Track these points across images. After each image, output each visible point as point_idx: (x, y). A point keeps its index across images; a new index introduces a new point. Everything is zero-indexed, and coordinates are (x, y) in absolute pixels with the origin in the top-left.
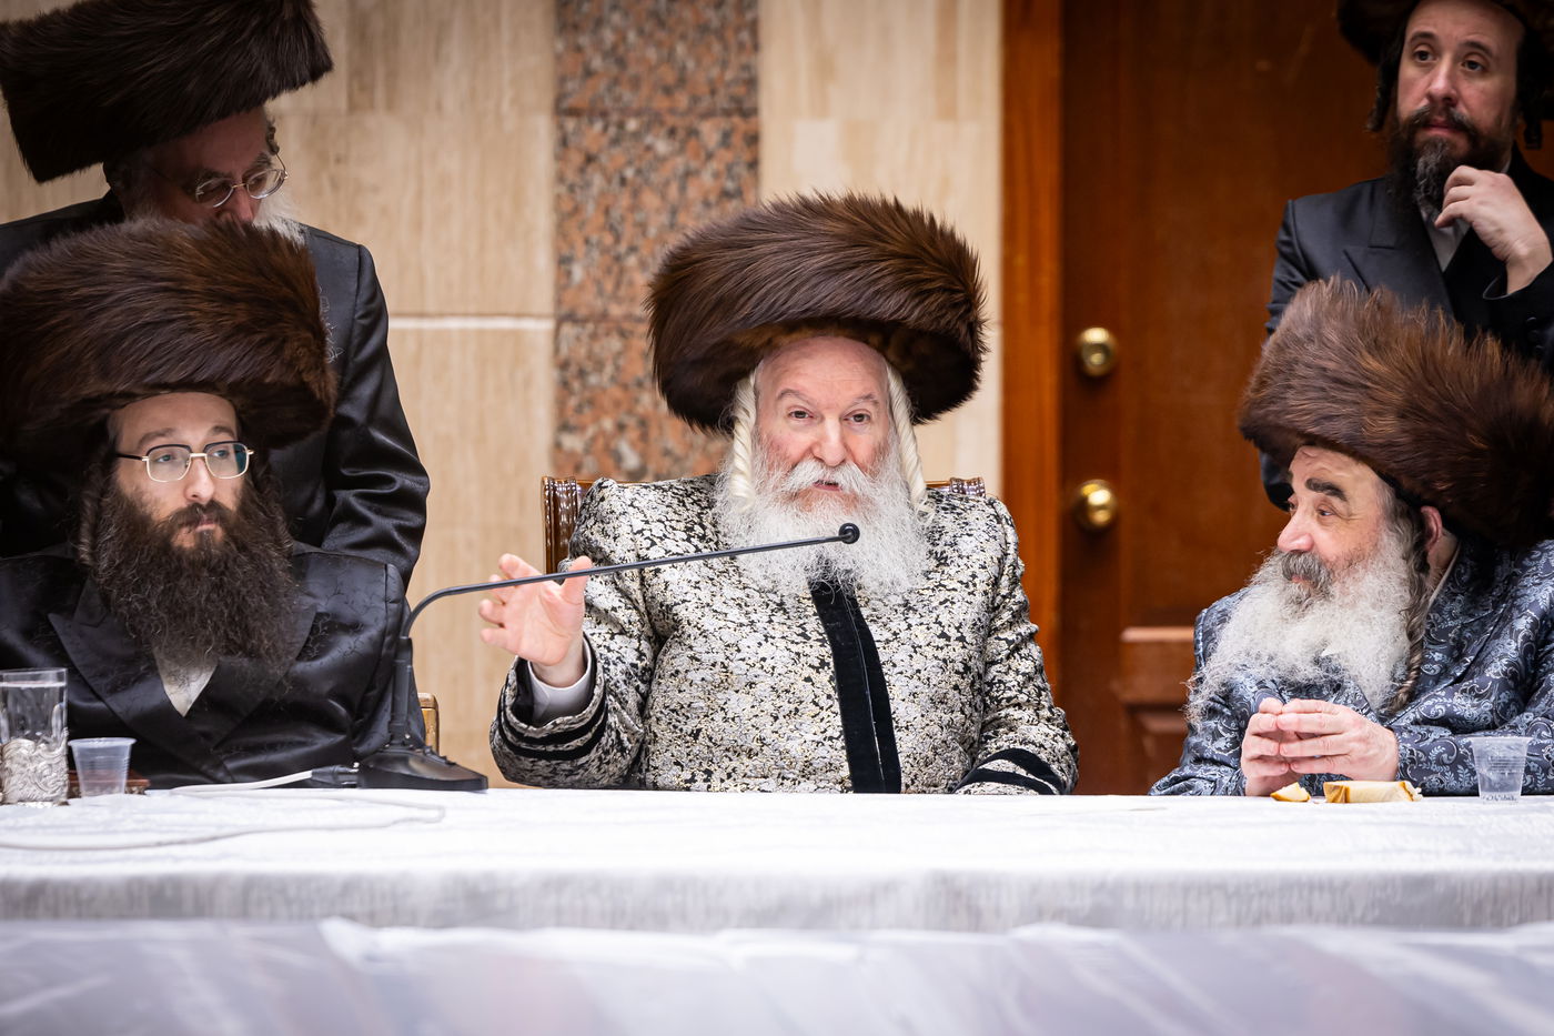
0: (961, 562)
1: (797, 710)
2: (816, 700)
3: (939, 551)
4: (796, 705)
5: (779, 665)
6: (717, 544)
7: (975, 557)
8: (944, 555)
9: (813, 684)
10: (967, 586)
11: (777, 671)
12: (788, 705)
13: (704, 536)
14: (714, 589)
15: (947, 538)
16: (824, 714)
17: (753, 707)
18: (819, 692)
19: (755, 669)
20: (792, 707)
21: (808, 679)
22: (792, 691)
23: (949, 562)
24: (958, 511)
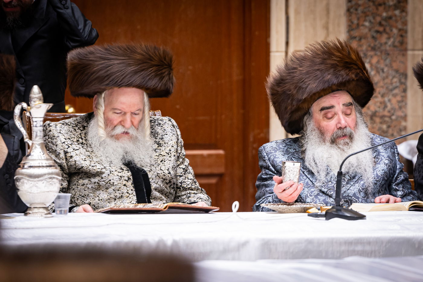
0: (165, 145)
1: (122, 196)
2: (128, 192)
3: (158, 141)
4: (121, 194)
5: (115, 182)
6: (87, 145)
7: (169, 143)
8: (160, 143)
9: (126, 186)
10: (169, 154)
11: (115, 184)
12: (119, 195)
13: (83, 142)
14: (90, 159)
15: (160, 136)
16: (131, 196)
17: (108, 196)
18: (128, 189)
19: (108, 184)
20: (120, 195)
21: (125, 185)
22: (120, 190)
23: (161, 145)
24: (161, 125)
